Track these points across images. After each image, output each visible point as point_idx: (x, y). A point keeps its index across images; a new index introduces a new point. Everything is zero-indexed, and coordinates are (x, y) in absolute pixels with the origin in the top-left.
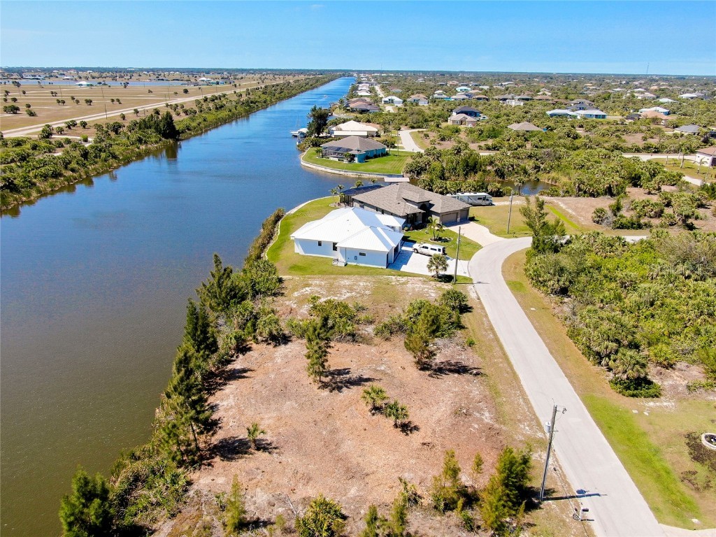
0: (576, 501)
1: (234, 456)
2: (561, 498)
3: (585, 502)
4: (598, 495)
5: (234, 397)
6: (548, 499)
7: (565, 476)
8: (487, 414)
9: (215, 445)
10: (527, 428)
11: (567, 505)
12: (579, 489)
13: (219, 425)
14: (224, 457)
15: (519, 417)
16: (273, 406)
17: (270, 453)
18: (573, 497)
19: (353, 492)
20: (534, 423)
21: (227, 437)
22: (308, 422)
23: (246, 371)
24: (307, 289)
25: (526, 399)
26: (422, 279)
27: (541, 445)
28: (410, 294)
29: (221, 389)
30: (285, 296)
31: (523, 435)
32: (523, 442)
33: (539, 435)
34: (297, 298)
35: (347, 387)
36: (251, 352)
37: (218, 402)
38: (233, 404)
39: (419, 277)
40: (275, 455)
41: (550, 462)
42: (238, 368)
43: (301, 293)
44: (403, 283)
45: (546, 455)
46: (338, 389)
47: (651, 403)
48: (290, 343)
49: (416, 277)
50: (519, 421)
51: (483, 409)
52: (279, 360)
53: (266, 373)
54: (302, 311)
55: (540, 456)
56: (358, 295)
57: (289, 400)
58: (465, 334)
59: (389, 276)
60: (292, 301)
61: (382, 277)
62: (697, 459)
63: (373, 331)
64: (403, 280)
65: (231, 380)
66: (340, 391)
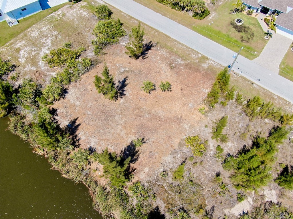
1: (135, 157)
4: (233, 64)
5: (91, 137)
7: (220, 65)
8: (179, 60)
10: (194, 55)
14: (133, 162)
16: (114, 125)
17: (144, 143)
19: (186, 127)
23: (74, 122)
24: (22, 52)
25: (181, 44)
26: (67, 6)
27: (204, 59)
28: (76, 19)
29: (78, 140)
30: (19, 66)
31: (196, 59)
32: (199, 62)
33: (200, 55)
34: (26, 62)
35: (124, 91)
36: (58, 111)
37: (88, 146)
38: (96, 140)
39: (65, 6)
40: (147, 142)
41: (213, 63)
42: (67, 123)
43: (23, 57)
44: (63, 15)
45: (209, 61)
46: (122, 94)
47: (210, 18)
48: (68, 91)
49: (63, 7)
50: (189, 54)
51: (175, 59)
52: (78, 103)
53: (84, 114)
54: (43, 68)
55: (208, 63)
56: (54, 38)
57: (114, 116)
58: (126, 27)
59: (50, 14)
60: (27, 66)
61: (48, 17)
62: (239, 31)
63: (94, 54)
64: (60, 13)
65: (76, 132)
66: (125, 95)
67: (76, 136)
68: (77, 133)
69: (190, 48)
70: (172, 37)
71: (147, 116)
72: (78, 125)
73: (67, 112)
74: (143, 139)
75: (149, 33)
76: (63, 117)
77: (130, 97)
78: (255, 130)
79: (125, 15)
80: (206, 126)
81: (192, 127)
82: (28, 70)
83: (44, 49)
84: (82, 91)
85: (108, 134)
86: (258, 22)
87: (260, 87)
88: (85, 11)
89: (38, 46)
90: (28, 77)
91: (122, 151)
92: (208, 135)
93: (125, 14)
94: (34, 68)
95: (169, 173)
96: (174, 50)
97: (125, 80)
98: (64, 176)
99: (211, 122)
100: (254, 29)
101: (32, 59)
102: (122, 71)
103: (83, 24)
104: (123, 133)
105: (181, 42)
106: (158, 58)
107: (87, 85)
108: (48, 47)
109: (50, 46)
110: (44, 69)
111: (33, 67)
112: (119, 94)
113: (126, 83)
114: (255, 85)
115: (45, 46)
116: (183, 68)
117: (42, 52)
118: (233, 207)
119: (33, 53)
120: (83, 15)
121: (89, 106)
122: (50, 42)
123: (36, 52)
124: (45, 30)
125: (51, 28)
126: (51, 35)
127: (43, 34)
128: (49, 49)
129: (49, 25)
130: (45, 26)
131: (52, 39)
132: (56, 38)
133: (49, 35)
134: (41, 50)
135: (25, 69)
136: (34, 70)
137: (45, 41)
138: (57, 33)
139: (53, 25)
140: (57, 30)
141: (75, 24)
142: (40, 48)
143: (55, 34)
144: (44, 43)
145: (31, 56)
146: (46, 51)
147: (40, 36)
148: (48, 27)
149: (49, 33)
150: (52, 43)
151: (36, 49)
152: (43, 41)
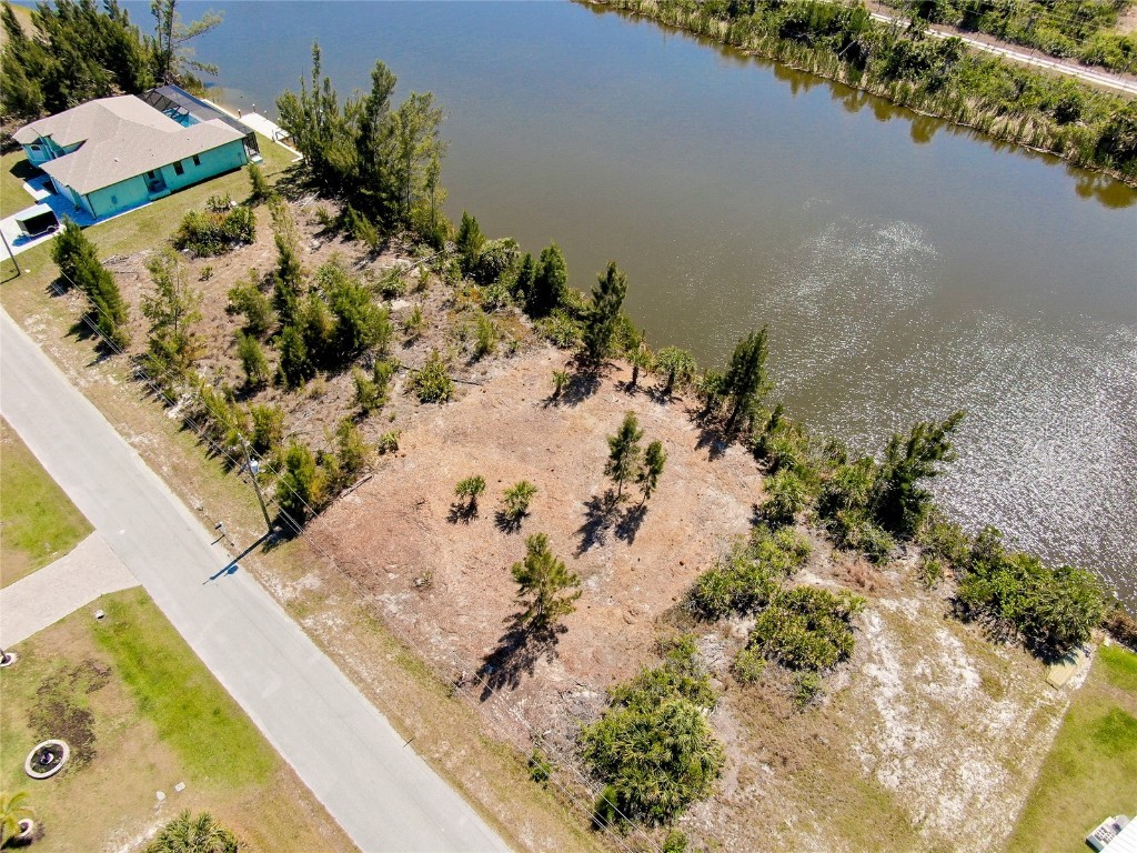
0: (233, 554)
1: (566, 382)
2: (251, 549)
3: (225, 560)
4: (213, 578)
5: (664, 421)
6: (265, 538)
7: (256, 579)
8: (393, 608)
9: (595, 378)
10: (330, 623)
11: (243, 544)
12: (236, 573)
13: (622, 392)
14: (572, 376)
15: (350, 636)
18: (239, 558)
19: (440, 422)
20: (325, 638)
21: (599, 388)
23: (715, 453)
24: (971, 677)
25: (359, 681)
27: (297, 609)
29: (693, 420)
30: (946, 617)
31: (329, 607)
32: (323, 598)
33: (309, 622)
34: (928, 631)
35: (587, 515)
37: (667, 408)
40: (536, 402)
41: (279, 587)
42: (728, 451)
43: (951, 651)
45: (289, 595)
46: (594, 505)
50: (347, 629)
52: (712, 493)
55: (295, 589)
56: (882, 746)
60: (916, 613)
62: (83, 716)
65: (702, 433)
66: (586, 504)
67: (699, 426)
68: (699, 431)
69: (332, 655)
70: (383, 721)
71: (529, 449)
72: (700, 445)
73: (735, 475)
74: (545, 407)
75: (477, 752)
77: (571, 496)
80: (392, 419)
81: (427, 420)
82: (905, 600)
83: (895, 686)
84: (710, 522)
87: (185, 500)
89: (925, 705)
90: (891, 575)
92: (396, 404)
94: (888, 604)
95: (501, 354)
96: (398, 651)
97: (583, 545)
99: (376, 426)
100: (17, 712)
101: (913, 640)
102: (594, 578)
105: (355, 690)
106: (463, 620)
108: (881, 694)
109: (880, 703)
111: (894, 609)
112: (604, 507)
113: (582, 536)
114: (198, 505)
115: (898, 698)
116: (390, 575)
117: (895, 673)
118: (404, 308)
119: (928, 671)
122: (889, 725)
123: (918, 671)
124: (942, 799)
125: (923, 813)
126: (903, 768)
127: (940, 770)
128: (876, 684)
129: (943, 831)
130: (959, 827)
131: (890, 741)
132: (874, 746)
133: (909, 762)
134: (901, 679)
135: (915, 604)
136: (884, 596)
137: (910, 730)
138: (881, 777)
139: (924, 833)
140: (889, 795)
141: (819, 830)
142: (913, 690)
143: (888, 773)
144: (910, 717)
145: (926, 657)
146: (882, 676)
147: (945, 760)
148: (942, 821)
149: (918, 780)
150: (877, 714)
151: (928, 689)
152: (918, 728)
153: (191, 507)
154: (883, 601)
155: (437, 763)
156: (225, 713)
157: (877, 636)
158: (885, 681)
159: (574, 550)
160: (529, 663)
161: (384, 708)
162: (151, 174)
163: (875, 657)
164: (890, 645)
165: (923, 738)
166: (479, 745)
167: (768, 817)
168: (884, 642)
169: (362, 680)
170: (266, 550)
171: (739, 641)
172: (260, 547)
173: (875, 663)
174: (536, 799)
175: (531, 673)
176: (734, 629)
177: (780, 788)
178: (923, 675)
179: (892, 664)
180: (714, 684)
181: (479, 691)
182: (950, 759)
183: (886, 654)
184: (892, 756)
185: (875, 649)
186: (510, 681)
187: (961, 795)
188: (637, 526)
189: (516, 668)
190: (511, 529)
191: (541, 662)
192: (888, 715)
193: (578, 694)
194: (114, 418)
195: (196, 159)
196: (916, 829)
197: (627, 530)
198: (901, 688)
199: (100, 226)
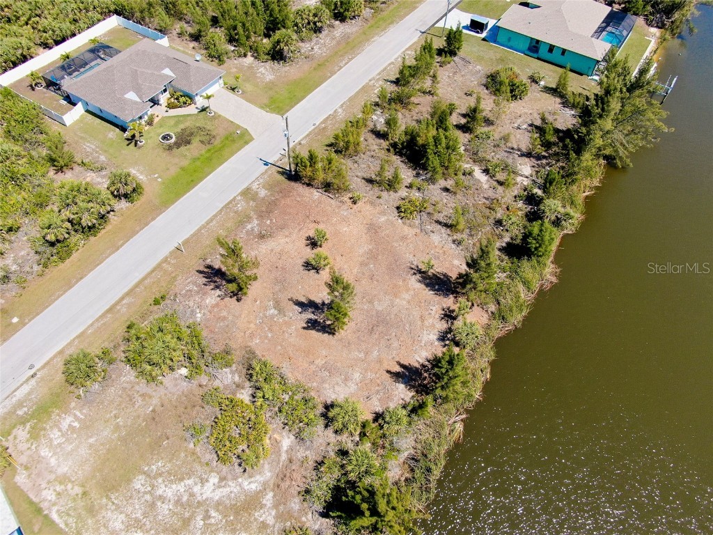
0: (275, 162)
1: (442, 277)
2: (279, 167)
3: (272, 161)
4: (261, 159)
5: (421, 341)
6: (286, 170)
7: (262, 174)
8: (249, 226)
9: (452, 294)
10: (239, 205)
11: (282, 163)
12: (265, 166)
13: (443, 312)
14: (449, 279)
15: (232, 214)
16: (395, 310)
18: (273, 165)
19: (383, 219)
20: (231, 205)
21: (442, 297)
22: (377, 281)
23: (397, 376)
25: (208, 223)
26: (21, 479)
27: (247, 193)
28: (91, 440)
29: (429, 361)
31: (248, 203)
32: (254, 200)
33: (240, 198)
34: (247, 526)
35: (323, 303)
36: (377, 410)
37: (436, 343)
38: (425, 332)
39: (19, 487)
40: (415, 263)
41: (258, 183)
42: (401, 386)
44: (60, 483)
45: (254, 187)
47: (141, 177)
48: (329, 402)
49: (22, 490)
50: (236, 212)
51: (247, 232)
52: (357, 376)
53: (380, 361)
54: (269, 474)
55: (258, 189)
56: (160, 480)
57: (377, 312)
58: (143, 317)
59: (53, 522)
60: (261, 519)
61: (67, 525)
62: (189, 142)
63: (227, 370)
64: (51, 491)
65: (416, 367)
66: (332, 302)
67: (423, 366)
68: (417, 365)
69: (221, 210)
71: (372, 266)
72: (402, 366)
73: (378, 392)
74: (411, 268)
75: (170, 274)
76: (389, 398)
78: (377, 151)
79: (96, 325)
80: (379, 197)
81: (383, 213)
82: (273, 513)
83: (201, 494)
84: (328, 375)
85: (412, 317)
86: (174, 116)
87: (305, 137)
88: (57, 425)
89: (187, 515)
90: (295, 504)
91: (436, 294)
92: (392, 196)
93: (92, 325)
94: (269, 498)
95: (455, 237)
97: (299, 302)
98: (488, 377)
99: (371, 192)
100: (188, 124)
101: (237, 513)
102: (276, 312)
103: (116, 417)
104: (407, 296)
105: (203, 223)
107: (313, 367)
108: (196, 484)
109: (190, 482)
110: (270, 471)
111: (264, 502)
114: (302, 142)
115: (192, 495)
116: (269, 221)
117: (211, 495)
118: (479, 180)
119: (213, 521)
120: (76, 424)
121: (362, 355)
122: (174, 486)
123: (213, 513)
124: (123, 516)
125: (116, 502)
126: (145, 493)
127: (142, 518)
128: (203, 481)
129: (104, 513)
130: (104, 524)
131: (163, 486)
132: (160, 475)
133: (148, 497)
134: (207, 499)
135: (270, 521)
136: (274, 496)
137: (169, 501)
138: (140, 477)
139: (104, 500)
140: (129, 481)
141: (113, 437)
142: (198, 507)
143: (143, 482)
144: (178, 502)
145: (224, 521)
146: (209, 486)
147: (148, 523)
148: (109, 513)
149: (136, 501)
150: (182, 479)
151: (199, 518)
152: (171, 507)
153: (301, 140)
154: (271, 494)
155: (165, 260)
156: (192, 184)
157: (240, 485)
158: (205, 488)
159: (295, 298)
160: (217, 287)
161: (193, 236)
162: (538, 42)
163: (223, 484)
164: (233, 495)
165: (164, 509)
166: (173, 275)
167: (123, 410)
168: (235, 490)
169: (207, 224)
170: (279, 172)
171: (234, 394)
172: (281, 170)
173: (219, 482)
174: (145, 302)
175: (212, 289)
176: (242, 391)
177: (139, 417)
178: (210, 517)
179: (217, 495)
180: (204, 379)
181: (202, 268)
182: (148, 527)
183: (226, 491)
184: (153, 486)
185: (230, 483)
186: (208, 281)
187: (124, 530)
188: (318, 331)
189: (215, 282)
190: (307, 267)
191: (218, 292)
192: (181, 487)
193: (198, 311)
194: (351, 99)
195: (564, 51)
196: (107, 495)
197: (313, 325)
198: (199, 498)
199: (491, 46)
